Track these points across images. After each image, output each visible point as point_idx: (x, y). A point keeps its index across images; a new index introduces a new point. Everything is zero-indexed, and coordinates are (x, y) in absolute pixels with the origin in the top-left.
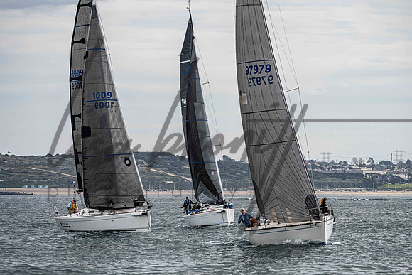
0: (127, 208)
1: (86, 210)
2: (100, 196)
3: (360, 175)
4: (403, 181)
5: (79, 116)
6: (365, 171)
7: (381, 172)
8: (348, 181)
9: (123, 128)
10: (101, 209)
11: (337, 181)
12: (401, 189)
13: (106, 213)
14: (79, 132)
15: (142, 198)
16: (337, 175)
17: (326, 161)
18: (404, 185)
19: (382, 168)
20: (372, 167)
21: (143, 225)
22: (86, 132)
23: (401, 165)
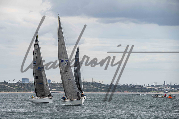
0: (46, 97)
1: (37, 97)
2: (40, 94)
3: (145, 88)
4: (156, 90)
5: (35, 73)
6: (147, 87)
7: (151, 88)
8: (143, 90)
9: (46, 76)
10: (40, 97)
11: (140, 90)
12: (156, 92)
13: (42, 98)
14: (35, 77)
15: (50, 94)
16: (140, 89)
17: (137, 85)
18: (157, 91)
19: (151, 87)
20: (149, 86)
21: (51, 101)
22: (36, 77)
23: (156, 86)
